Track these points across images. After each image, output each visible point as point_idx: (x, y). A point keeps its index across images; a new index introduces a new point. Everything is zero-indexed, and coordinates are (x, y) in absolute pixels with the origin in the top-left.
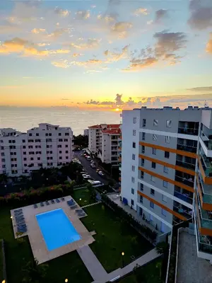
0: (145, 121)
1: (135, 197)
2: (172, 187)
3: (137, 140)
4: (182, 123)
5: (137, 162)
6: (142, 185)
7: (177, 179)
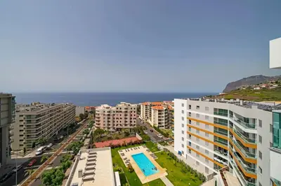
0: (190, 106)
1: (185, 150)
2: (212, 145)
3: (185, 115)
4: (215, 109)
5: (185, 129)
6: (190, 143)
7: (215, 141)
